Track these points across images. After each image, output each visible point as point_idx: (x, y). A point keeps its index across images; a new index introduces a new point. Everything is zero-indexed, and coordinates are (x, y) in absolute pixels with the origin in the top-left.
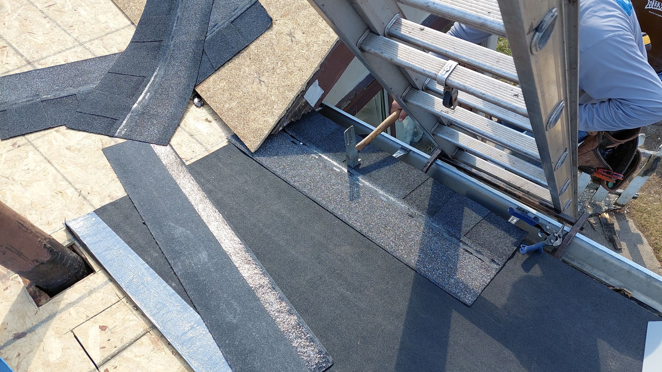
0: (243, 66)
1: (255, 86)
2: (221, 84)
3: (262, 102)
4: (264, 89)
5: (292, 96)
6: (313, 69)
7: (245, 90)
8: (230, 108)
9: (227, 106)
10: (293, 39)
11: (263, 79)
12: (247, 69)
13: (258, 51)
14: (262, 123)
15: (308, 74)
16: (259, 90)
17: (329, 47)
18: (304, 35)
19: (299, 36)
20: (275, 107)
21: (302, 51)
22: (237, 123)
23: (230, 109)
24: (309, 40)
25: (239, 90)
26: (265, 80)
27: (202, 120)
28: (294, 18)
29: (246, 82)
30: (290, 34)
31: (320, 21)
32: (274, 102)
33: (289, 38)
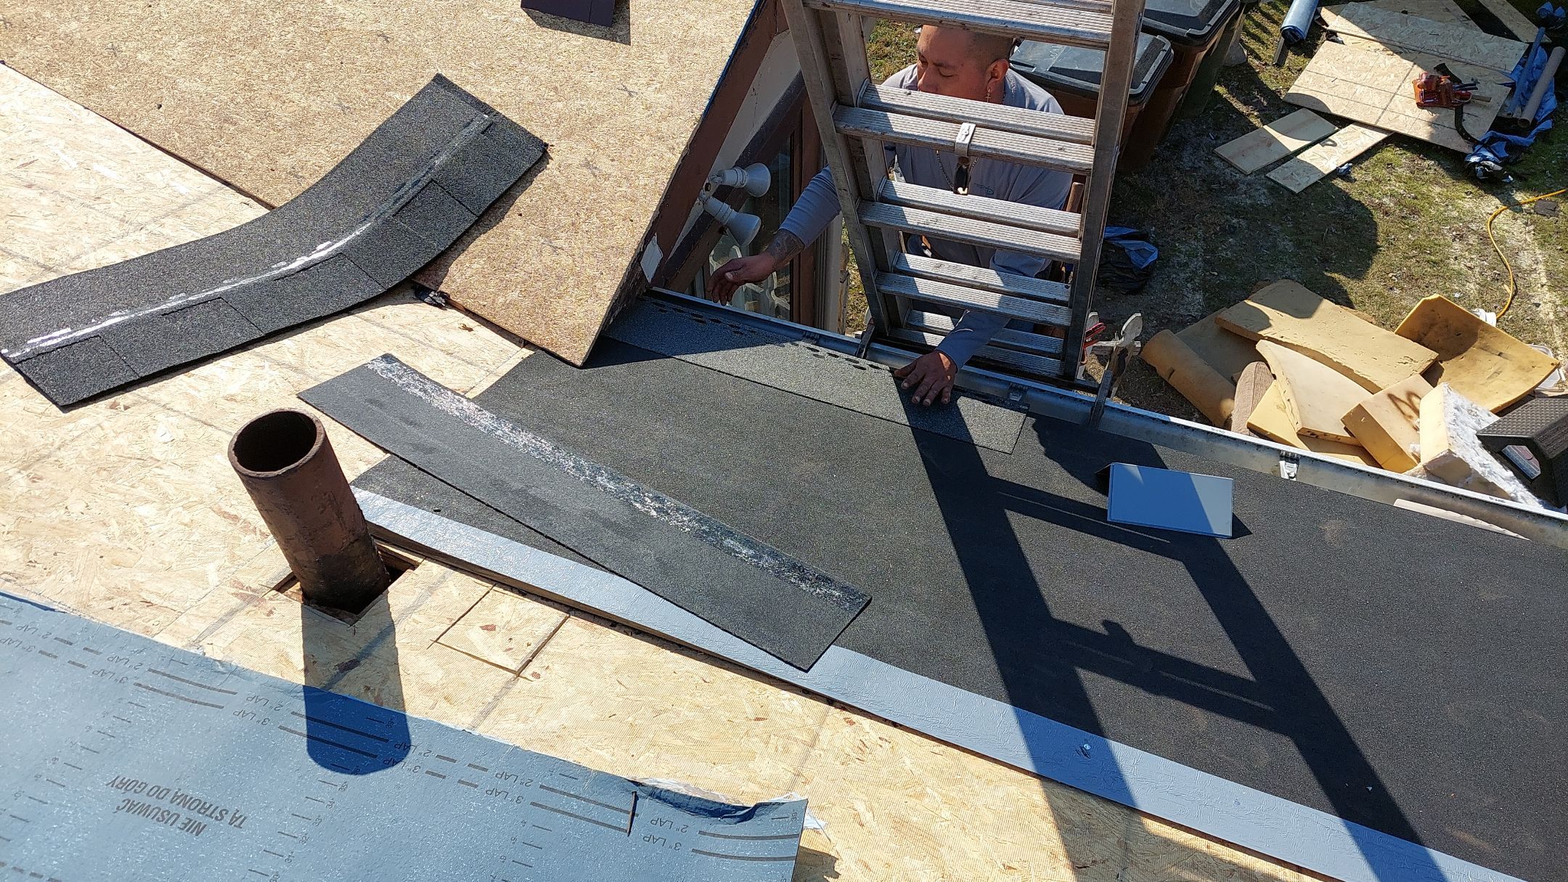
0: (511, 230)
1: (547, 259)
2: (475, 266)
3: (571, 282)
4: (565, 260)
5: (625, 262)
6: (651, 215)
7: (528, 268)
8: (508, 302)
9: (501, 300)
10: (597, 172)
11: (557, 243)
12: (519, 233)
13: (531, 201)
14: (581, 315)
15: (644, 222)
16: (557, 264)
17: (669, 177)
18: (615, 163)
19: (604, 165)
20: (599, 284)
21: (621, 189)
22: (531, 325)
23: (510, 303)
24: (626, 170)
25: (516, 270)
26: (564, 246)
27: (455, 329)
28: (585, 138)
29: (526, 255)
30: (587, 165)
31: (638, 138)
32: (594, 278)
33: (585, 171)
